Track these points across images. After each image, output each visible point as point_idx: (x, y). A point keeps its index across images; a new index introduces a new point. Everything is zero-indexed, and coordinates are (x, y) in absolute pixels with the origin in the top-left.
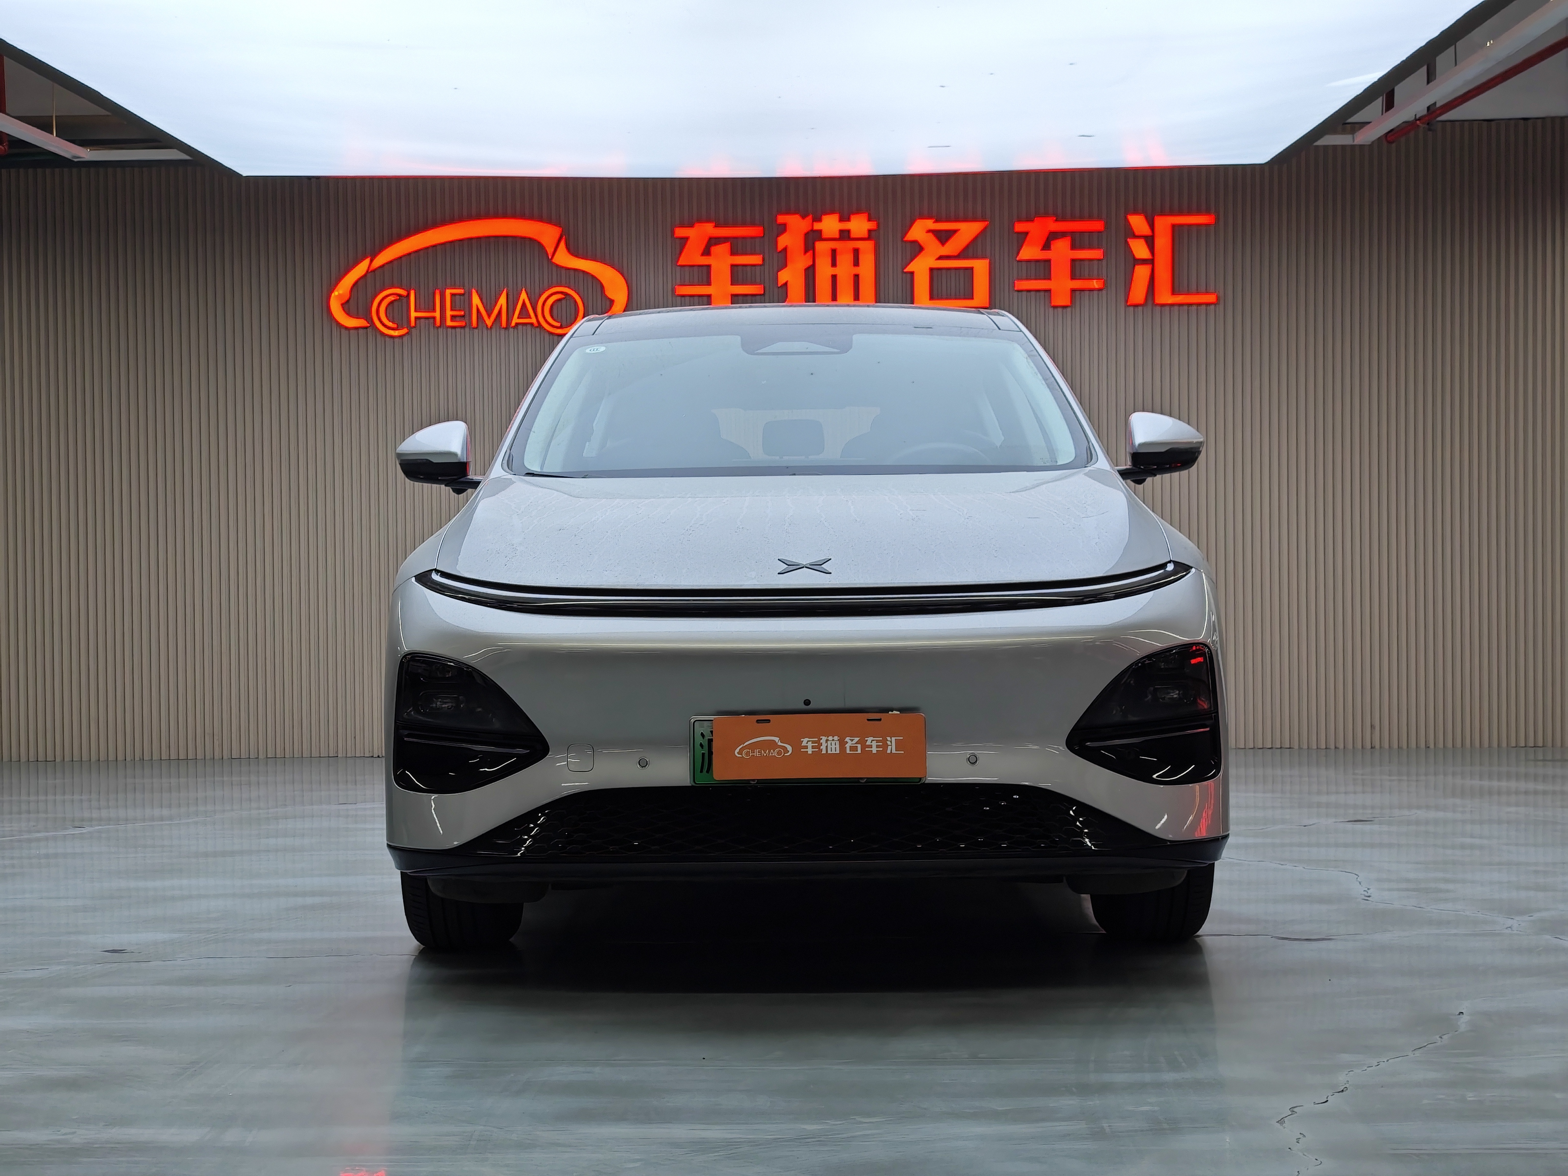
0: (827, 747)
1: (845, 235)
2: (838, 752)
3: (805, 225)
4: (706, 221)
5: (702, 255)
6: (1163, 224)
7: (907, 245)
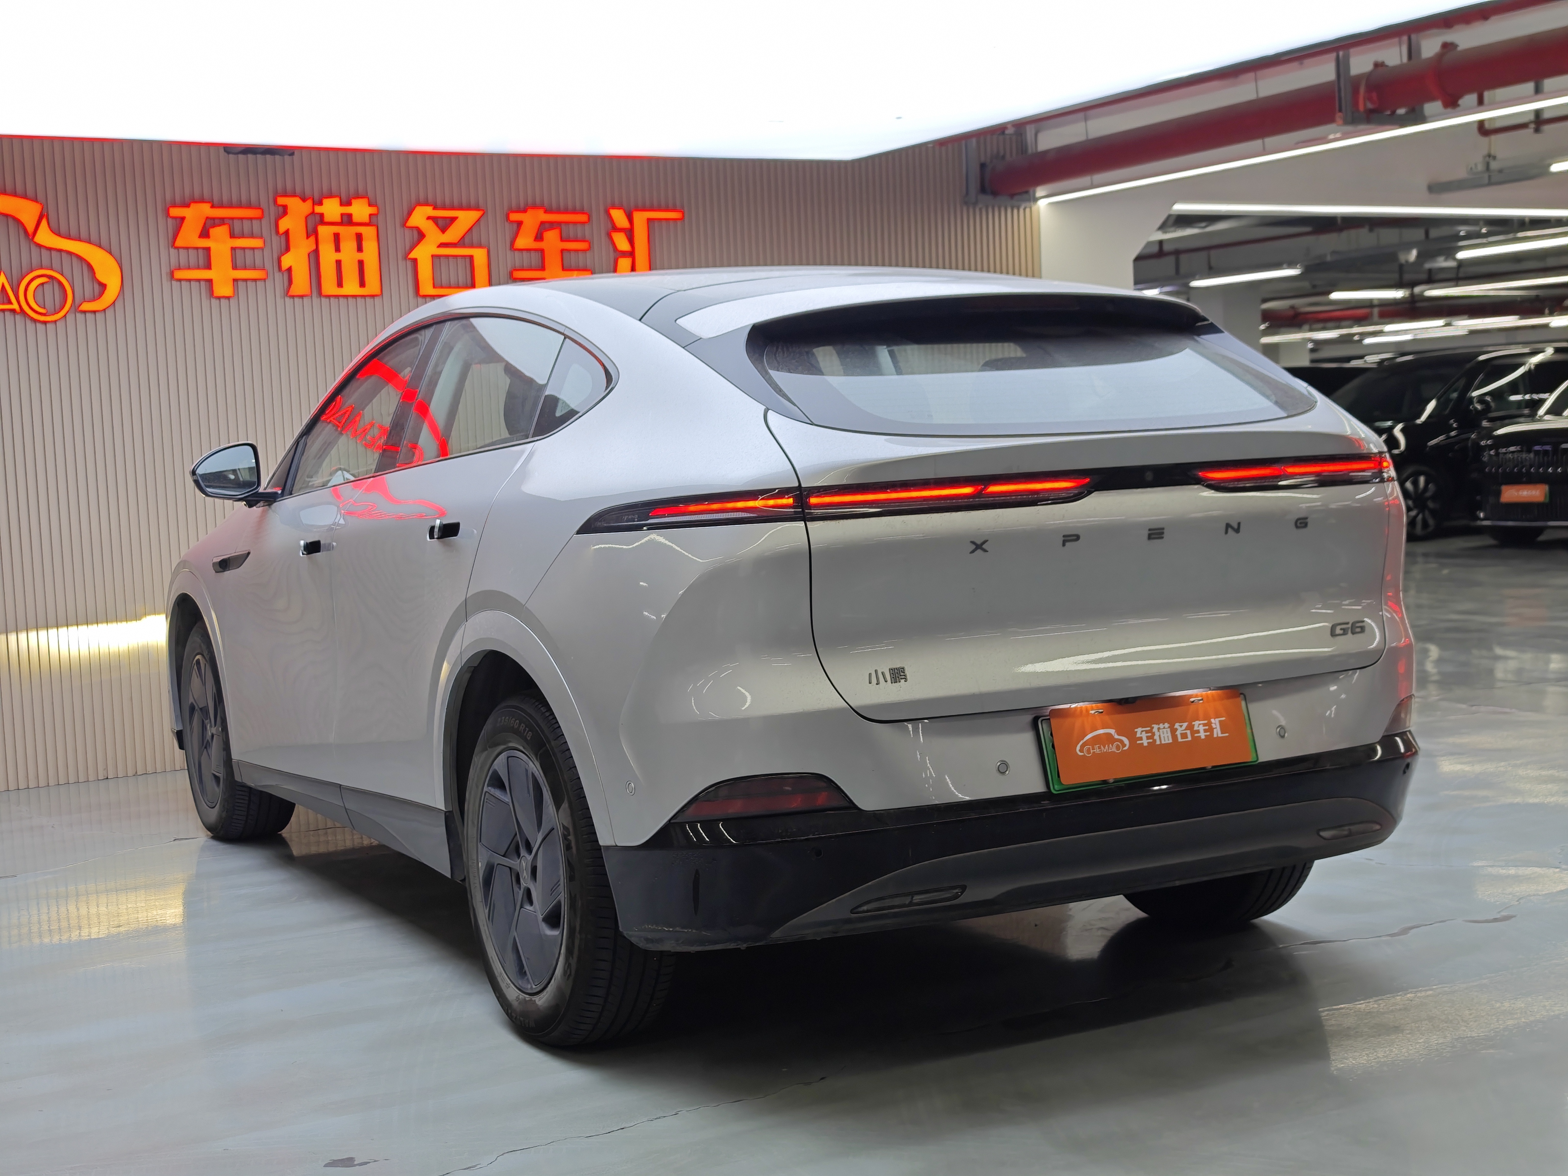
1: (347, 220)
3: (306, 207)
4: (202, 201)
5: (200, 237)
6: (640, 218)
7: (407, 231)
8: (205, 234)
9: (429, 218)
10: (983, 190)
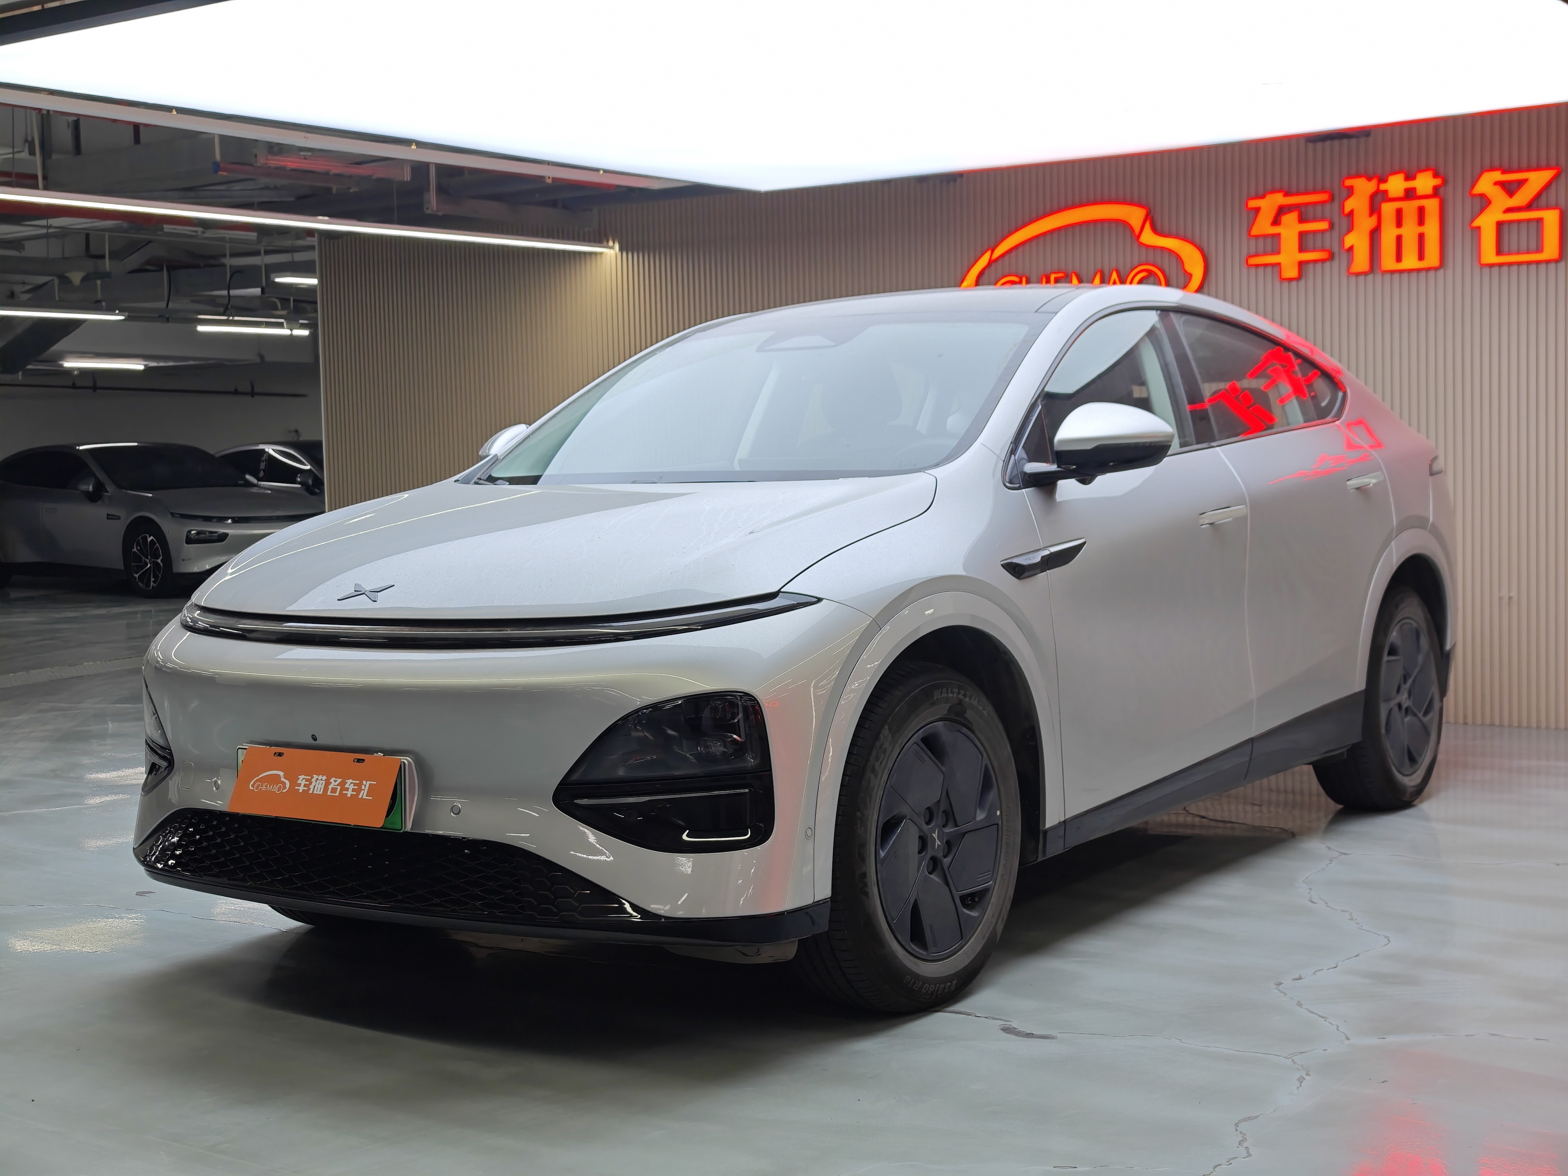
0: (315, 786)
1: (1410, 194)
2: (321, 793)
3: (1372, 186)
4: (1278, 191)
5: (1272, 225)
7: (1471, 200)
8: (1276, 222)
9: (1496, 183)
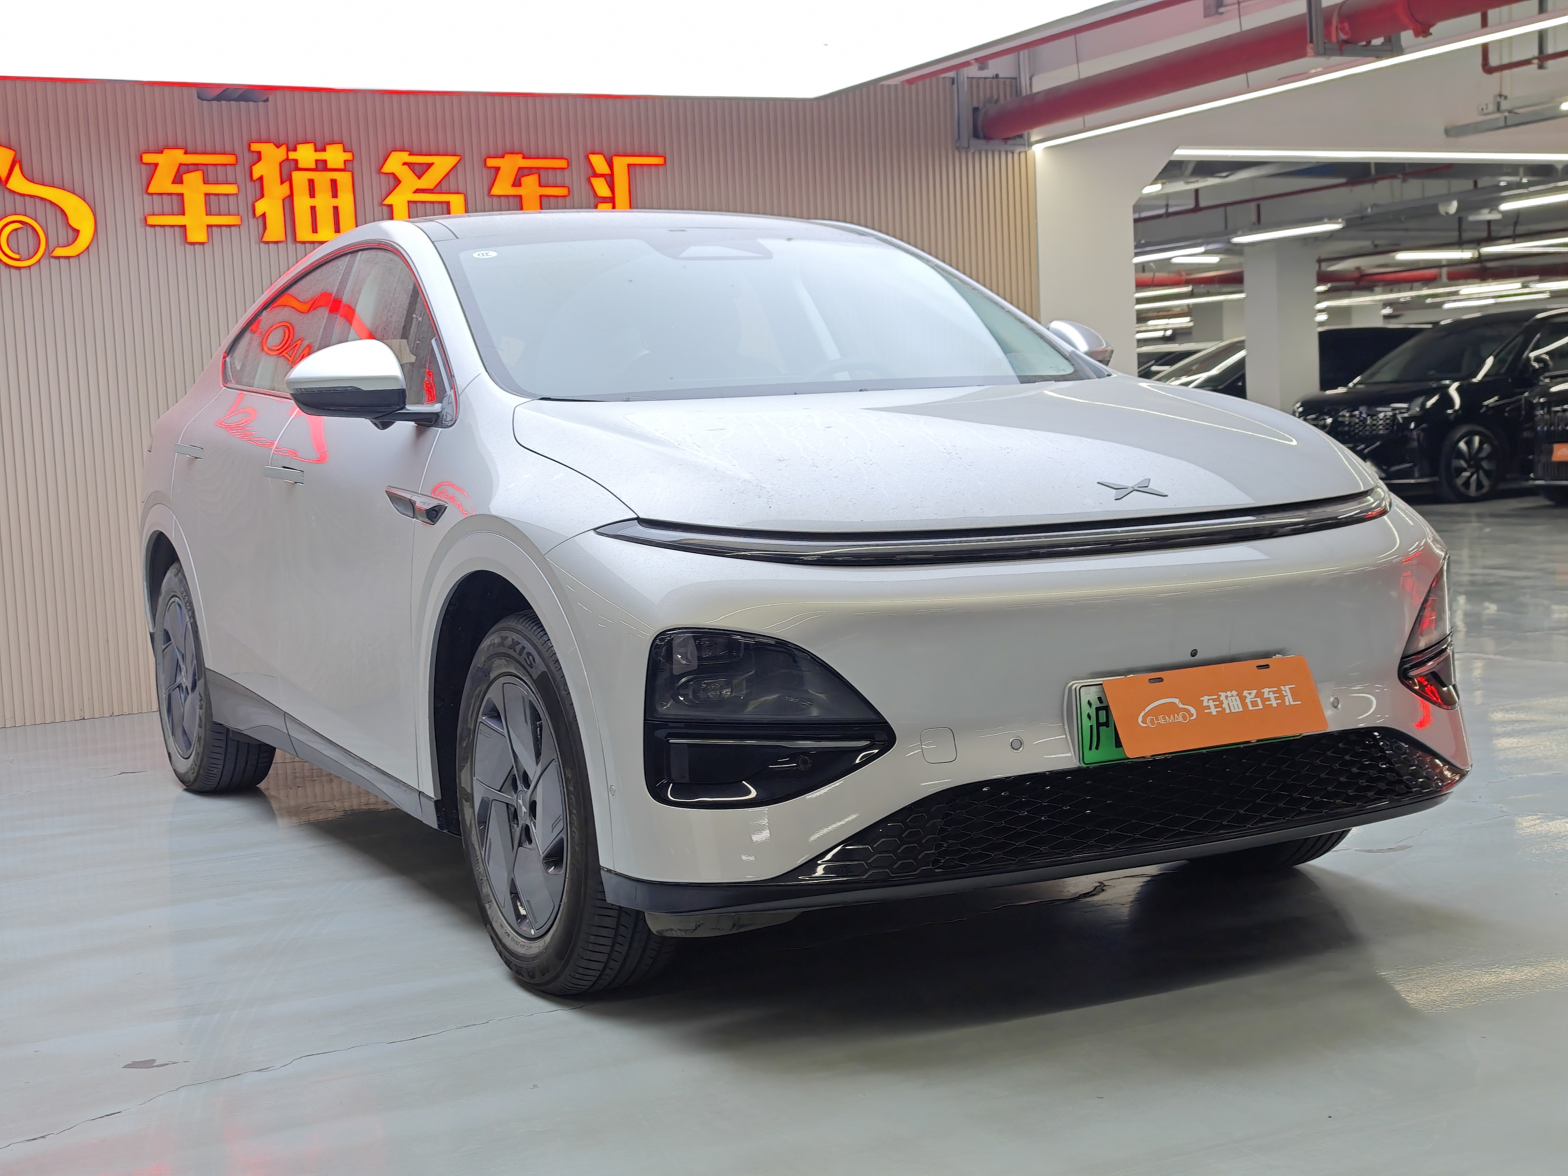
0: (1228, 704)
1: (322, 166)
2: (1240, 709)
3: (281, 154)
4: (176, 147)
5: (173, 183)
6: (621, 164)
7: (383, 177)
8: (178, 180)
9: (405, 164)
10: (976, 135)
